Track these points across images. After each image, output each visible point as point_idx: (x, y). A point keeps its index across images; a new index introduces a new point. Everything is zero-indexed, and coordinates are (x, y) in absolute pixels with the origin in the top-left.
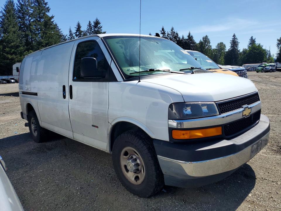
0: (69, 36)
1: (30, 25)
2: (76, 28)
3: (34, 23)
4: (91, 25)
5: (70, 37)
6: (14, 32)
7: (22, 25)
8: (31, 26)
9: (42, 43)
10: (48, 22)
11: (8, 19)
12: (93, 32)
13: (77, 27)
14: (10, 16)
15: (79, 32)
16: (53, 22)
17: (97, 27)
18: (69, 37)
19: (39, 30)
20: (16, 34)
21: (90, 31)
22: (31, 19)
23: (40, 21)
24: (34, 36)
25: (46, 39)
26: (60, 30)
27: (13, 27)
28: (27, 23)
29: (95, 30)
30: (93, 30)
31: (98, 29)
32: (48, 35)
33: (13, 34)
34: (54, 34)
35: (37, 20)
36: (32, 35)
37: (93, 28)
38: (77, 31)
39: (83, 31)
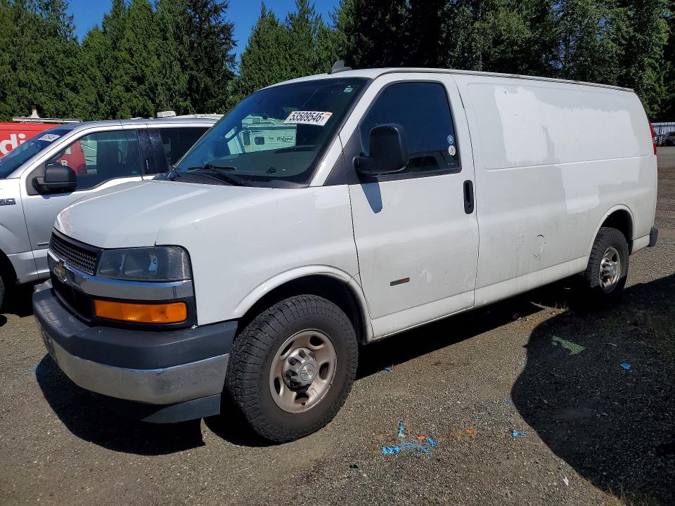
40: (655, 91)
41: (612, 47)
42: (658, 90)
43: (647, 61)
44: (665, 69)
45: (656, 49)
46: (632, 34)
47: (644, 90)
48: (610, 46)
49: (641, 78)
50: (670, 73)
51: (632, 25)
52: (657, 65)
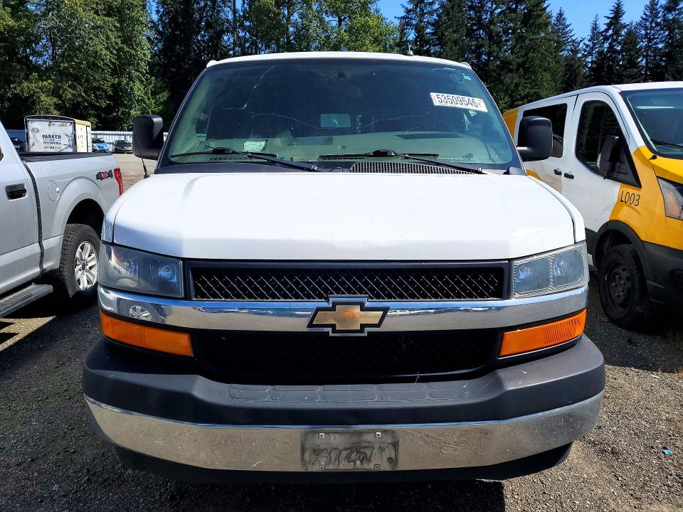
0: (590, 41)
1: (491, 22)
2: (609, 18)
3: (502, 16)
4: (657, 5)
5: (590, 44)
6: (456, 43)
7: (475, 24)
8: (492, 27)
9: (509, 63)
10: (533, 11)
11: (448, 14)
12: (658, 24)
13: (612, 16)
14: (452, 8)
15: (613, 30)
16: (545, 8)
17: (675, 10)
18: (588, 43)
19: (508, 34)
20: (457, 47)
21: (651, 23)
22: (496, 8)
23: (515, 11)
24: (495, 48)
25: (520, 54)
26: (568, 26)
27: (454, 32)
28: (486, 18)
29: (665, 20)
30: (659, 20)
31: (676, 15)
32: (527, 42)
33: (451, 47)
34: (543, 41)
35: (509, 8)
36: (490, 47)
37: (660, 14)
38: (609, 25)
39: (627, 25)
40: (145, 103)
41: (105, 55)
42: (147, 101)
43: (134, 73)
44: (150, 83)
45: (143, 64)
46: (120, 45)
47: (136, 100)
48: (104, 53)
49: (132, 89)
50: (154, 87)
51: (119, 37)
52: (143, 79)
